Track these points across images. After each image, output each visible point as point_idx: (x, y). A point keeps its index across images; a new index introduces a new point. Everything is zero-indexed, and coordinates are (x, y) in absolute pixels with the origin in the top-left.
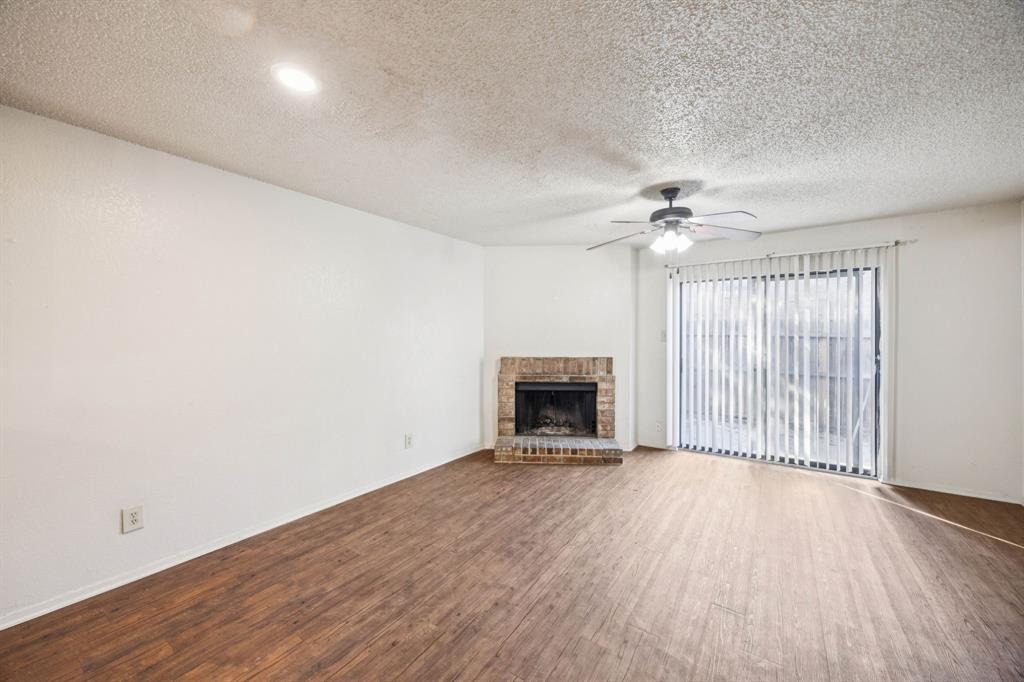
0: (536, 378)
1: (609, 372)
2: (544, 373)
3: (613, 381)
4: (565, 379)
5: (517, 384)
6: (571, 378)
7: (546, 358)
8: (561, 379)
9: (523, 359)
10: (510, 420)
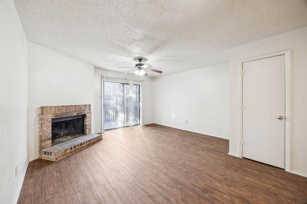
0: (62, 115)
1: (90, 110)
2: (66, 112)
3: (91, 113)
4: (75, 114)
5: (52, 119)
6: (77, 114)
7: (67, 106)
8: (73, 114)
9: (56, 107)
10: (49, 139)
